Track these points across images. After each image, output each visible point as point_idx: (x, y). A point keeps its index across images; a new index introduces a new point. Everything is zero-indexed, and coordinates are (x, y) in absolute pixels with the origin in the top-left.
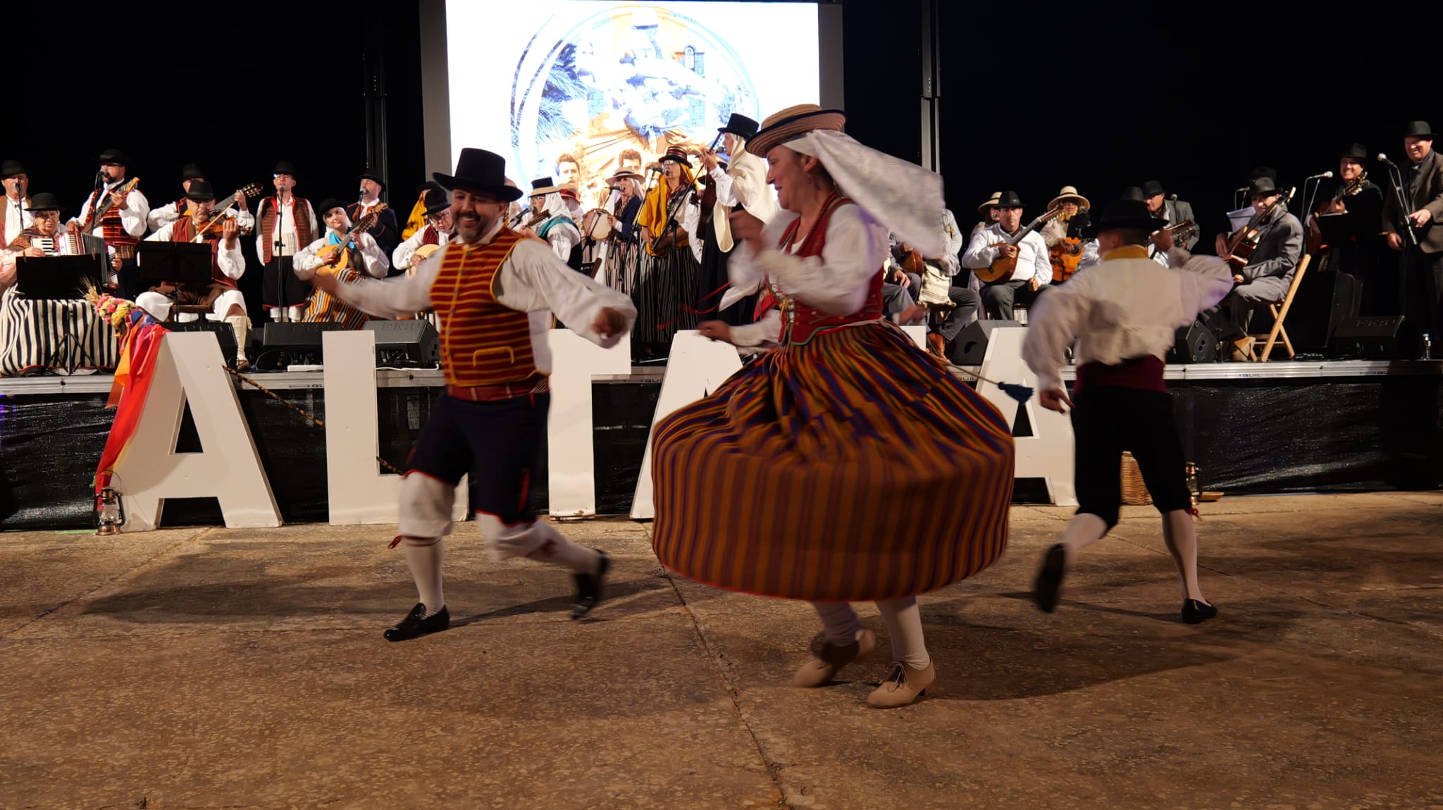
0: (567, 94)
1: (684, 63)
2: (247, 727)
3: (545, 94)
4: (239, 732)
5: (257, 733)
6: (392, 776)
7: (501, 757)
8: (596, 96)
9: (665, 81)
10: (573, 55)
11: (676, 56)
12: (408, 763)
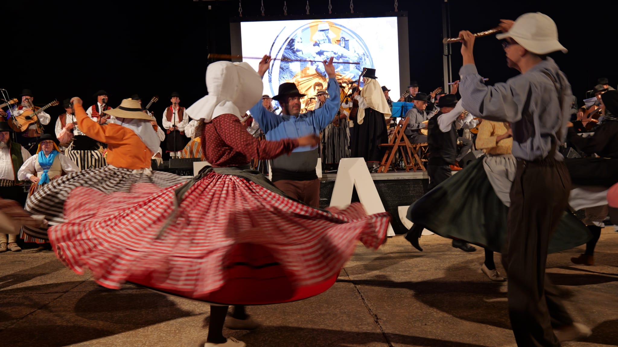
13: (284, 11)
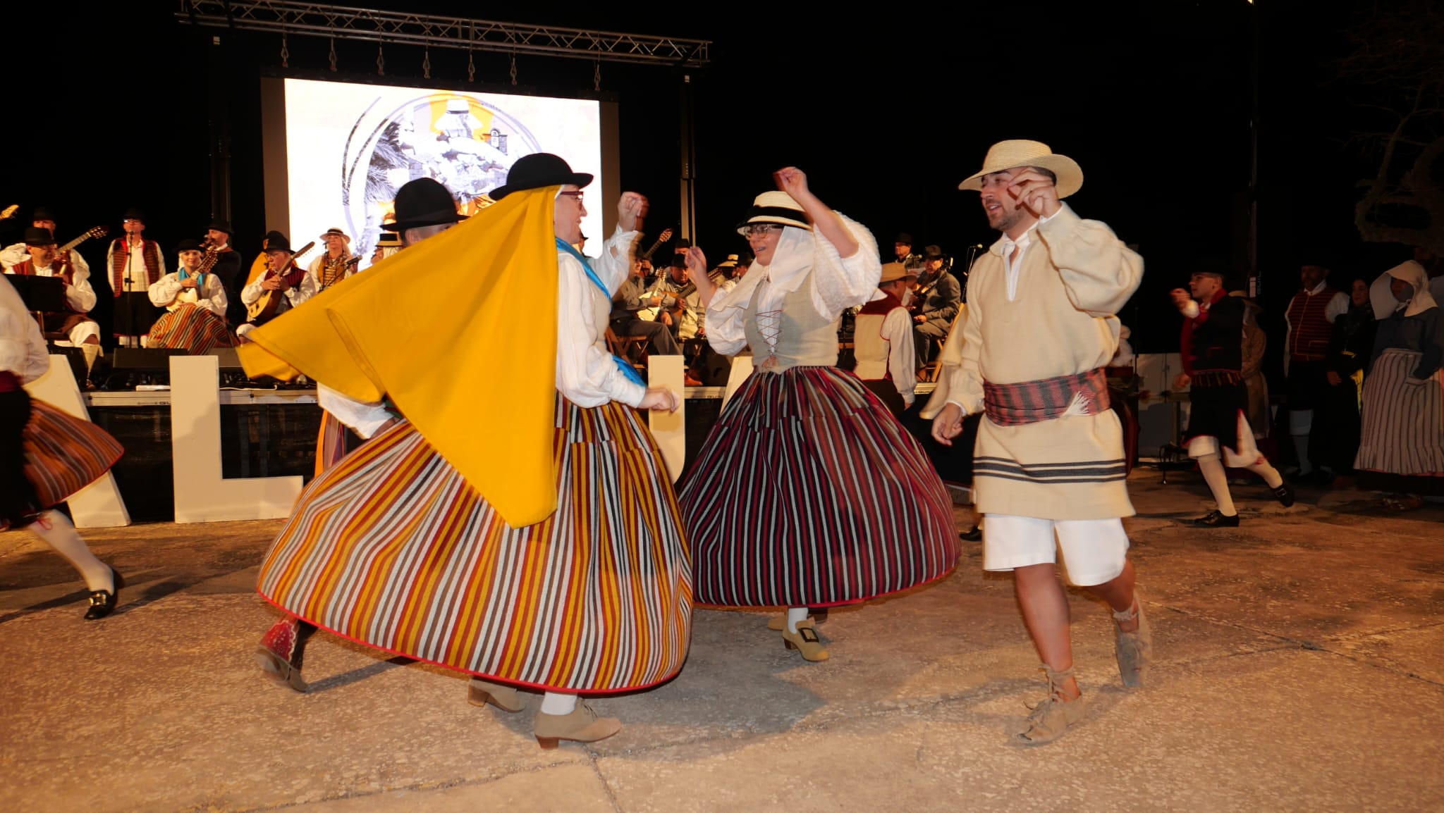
0: (392, 163)
1: (490, 143)
2: (97, 691)
3: (372, 163)
4: (89, 696)
5: (107, 696)
6: (233, 722)
7: (330, 701)
8: (416, 166)
9: (475, 157)
10: (396, 132)
11: (483, 137)
12: (247, 712)
13: (378, 67)
